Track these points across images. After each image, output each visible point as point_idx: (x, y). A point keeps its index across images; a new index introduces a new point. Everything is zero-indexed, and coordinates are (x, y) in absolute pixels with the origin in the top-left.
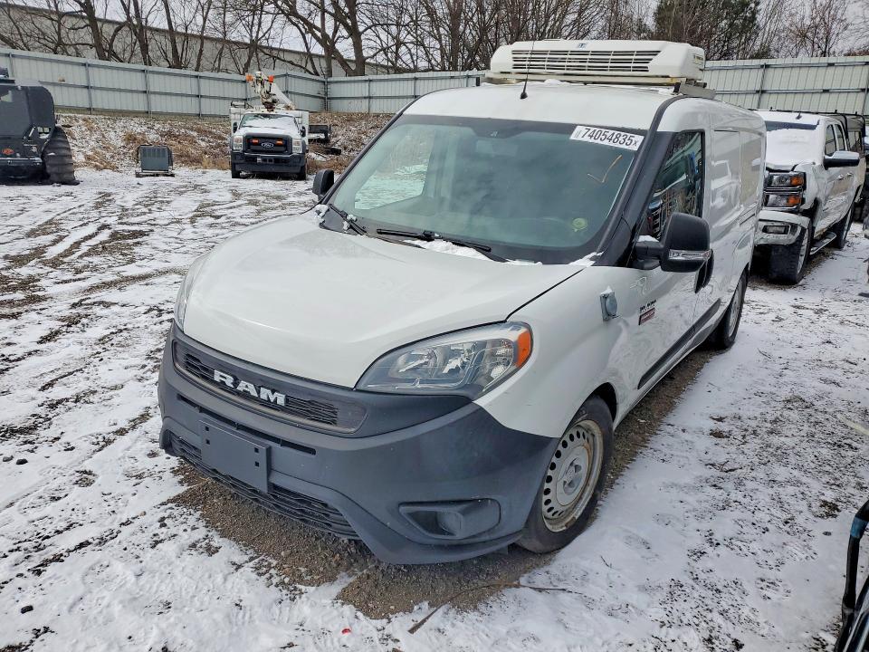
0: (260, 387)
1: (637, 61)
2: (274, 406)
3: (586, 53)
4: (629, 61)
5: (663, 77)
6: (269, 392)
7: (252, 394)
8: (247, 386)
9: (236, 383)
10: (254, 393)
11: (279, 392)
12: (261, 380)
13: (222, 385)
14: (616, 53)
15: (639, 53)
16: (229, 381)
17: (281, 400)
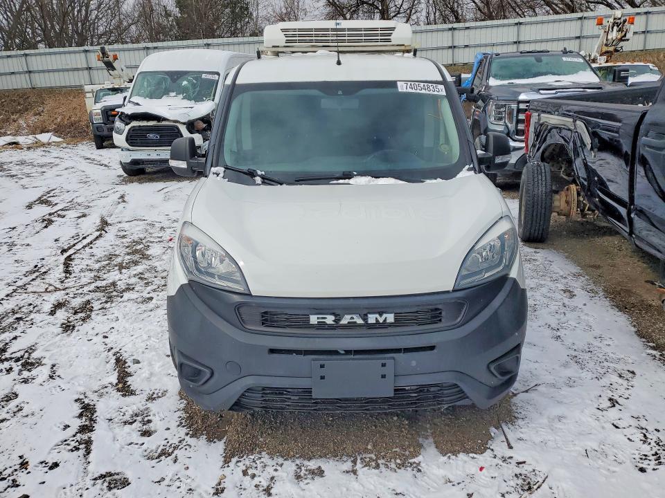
0: (366, 315)
1: (382, 35)
2: (385, 325)
3: (343, 30)
4: (376, 35)
5: (398, 45)
6: (377, 316)
7: (358, 322)
8: (352, 318)
9: (338, 318)
10: (360, 321)
11: (386, 313)
12: (366, 308)
13: (322, 326)
14: (366, 30)
15: (382, 29)
16: (330, 319)
17: (390, 318)
